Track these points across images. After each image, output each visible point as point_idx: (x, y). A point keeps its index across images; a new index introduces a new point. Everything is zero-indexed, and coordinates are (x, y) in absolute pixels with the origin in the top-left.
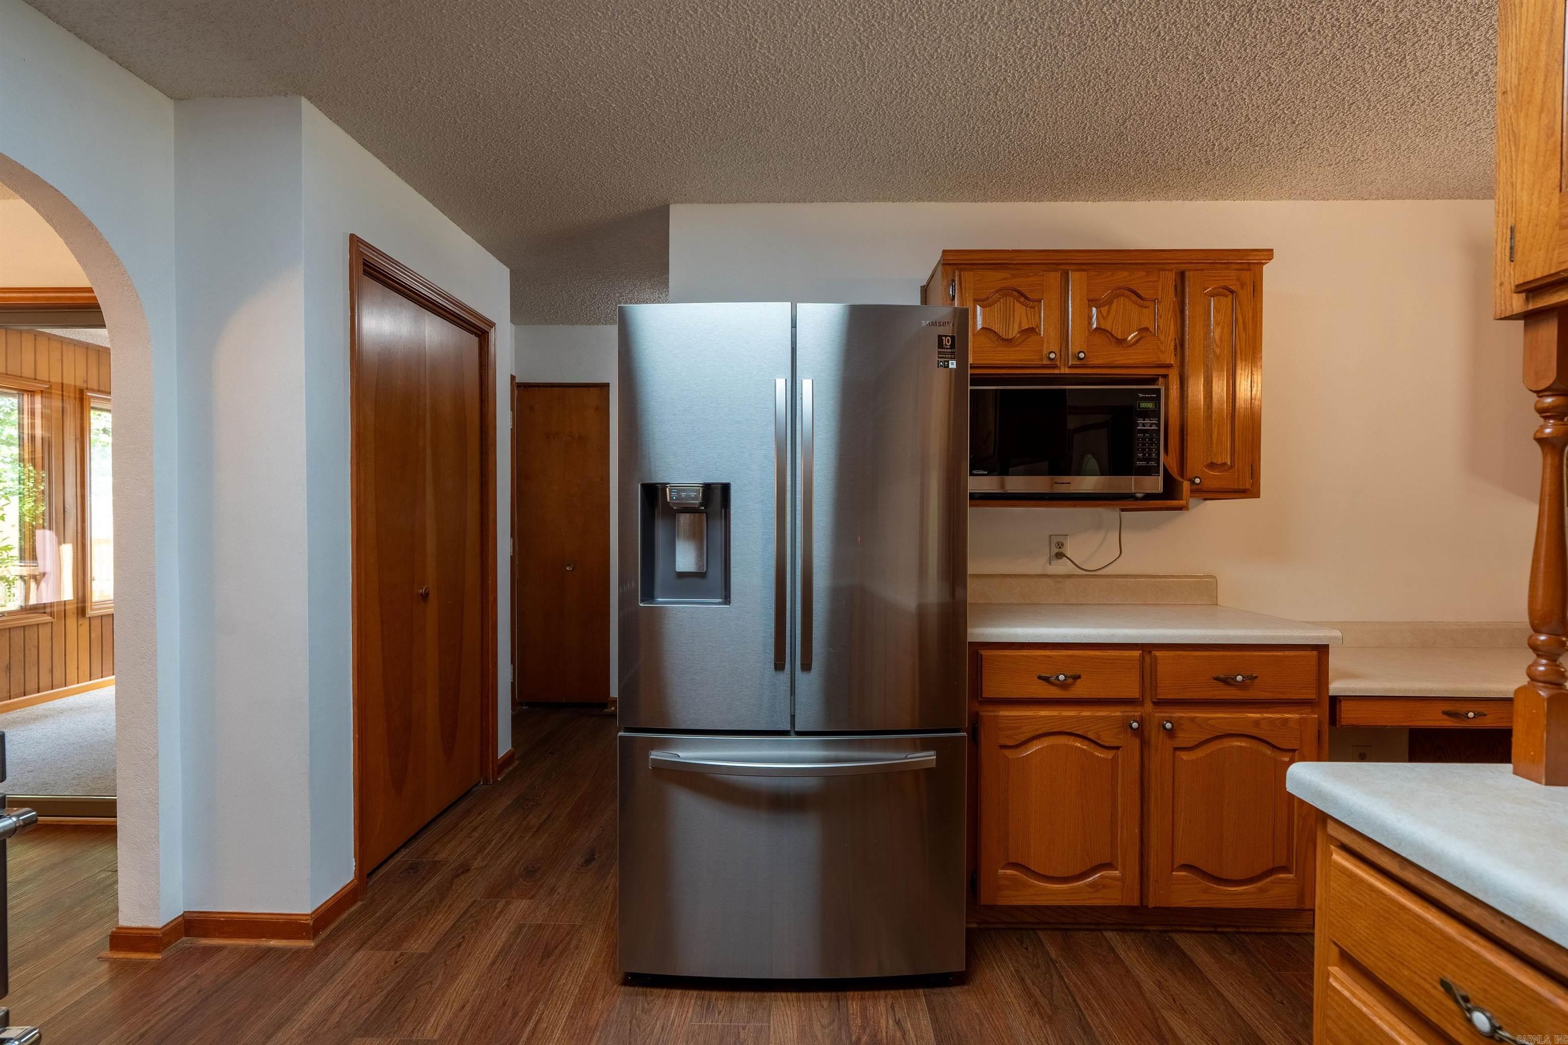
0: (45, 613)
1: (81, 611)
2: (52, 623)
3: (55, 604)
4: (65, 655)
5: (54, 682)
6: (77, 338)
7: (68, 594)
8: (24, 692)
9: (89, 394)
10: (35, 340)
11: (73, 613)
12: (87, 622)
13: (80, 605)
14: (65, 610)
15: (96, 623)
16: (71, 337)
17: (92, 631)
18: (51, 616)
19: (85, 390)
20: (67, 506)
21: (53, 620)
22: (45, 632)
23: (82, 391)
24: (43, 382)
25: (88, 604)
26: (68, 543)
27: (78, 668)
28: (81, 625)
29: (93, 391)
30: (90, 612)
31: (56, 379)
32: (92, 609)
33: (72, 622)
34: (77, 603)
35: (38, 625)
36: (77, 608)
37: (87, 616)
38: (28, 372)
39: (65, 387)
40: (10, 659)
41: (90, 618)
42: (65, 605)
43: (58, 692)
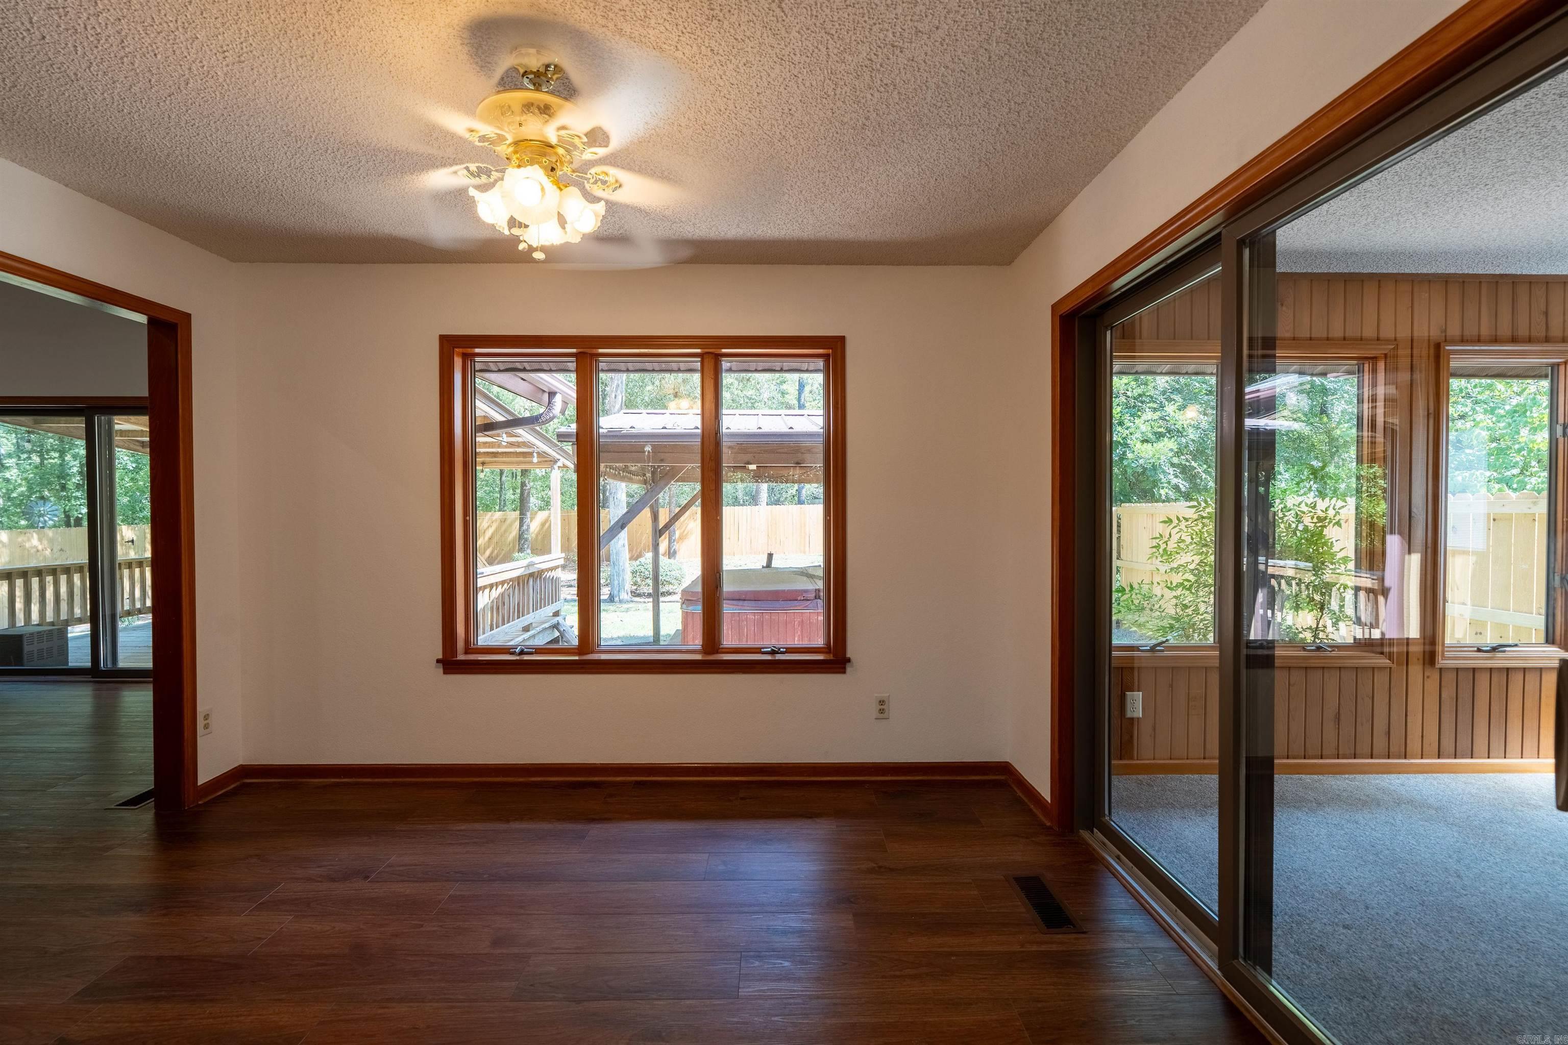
0: (1382, 653)
1: (1430, 658)
2: (1390, 668)
3: (1395, 642)
4: (1406, 715)
5: (1392, 749)
6: (1433, 271)
7: (1413, 631)
8: (1355, 754)
9: (1447, 348)
10: (1379, 287)
11: (1418, 659)
12: (1436, 676)
13: (1428, 648)
14: (1407, 653)
15: (1449, 678)
16: (1425, 271)
17: (1443, 689)
18: (1390, 660)
19: (1442, 345)
20: (1414, 510)
21: (1391, 665)
22: (1381, 679)
23: (1438, 346)
24: (1388, 341)
25: (1439, 649)
26: (1414, 552)
27: (1422, 737)
28: (1428, 677)
29: (1453, 342)
30: (1441, 661)
31: (1403, 333)
32: (1444, 658)
33: (1416, 670)
34: (1424, 644)
35: (1373, 668)
36: (1424, 652)
37: (1437, 666)
38: (1369, 332)
39: (1415, 344)
40: (1339, 707)
41: (1441, 669)
42: (1408, 644)
43: (1396, 764)
